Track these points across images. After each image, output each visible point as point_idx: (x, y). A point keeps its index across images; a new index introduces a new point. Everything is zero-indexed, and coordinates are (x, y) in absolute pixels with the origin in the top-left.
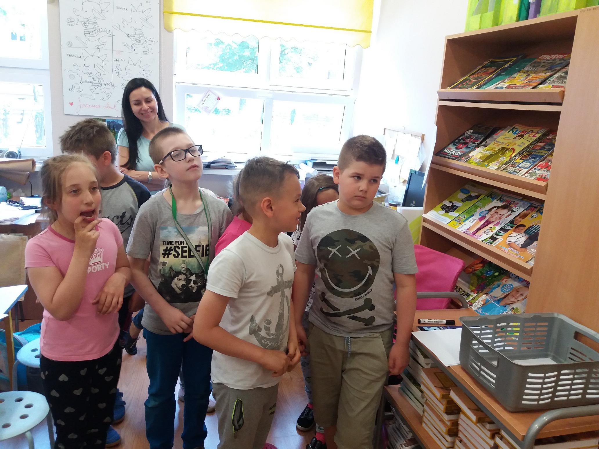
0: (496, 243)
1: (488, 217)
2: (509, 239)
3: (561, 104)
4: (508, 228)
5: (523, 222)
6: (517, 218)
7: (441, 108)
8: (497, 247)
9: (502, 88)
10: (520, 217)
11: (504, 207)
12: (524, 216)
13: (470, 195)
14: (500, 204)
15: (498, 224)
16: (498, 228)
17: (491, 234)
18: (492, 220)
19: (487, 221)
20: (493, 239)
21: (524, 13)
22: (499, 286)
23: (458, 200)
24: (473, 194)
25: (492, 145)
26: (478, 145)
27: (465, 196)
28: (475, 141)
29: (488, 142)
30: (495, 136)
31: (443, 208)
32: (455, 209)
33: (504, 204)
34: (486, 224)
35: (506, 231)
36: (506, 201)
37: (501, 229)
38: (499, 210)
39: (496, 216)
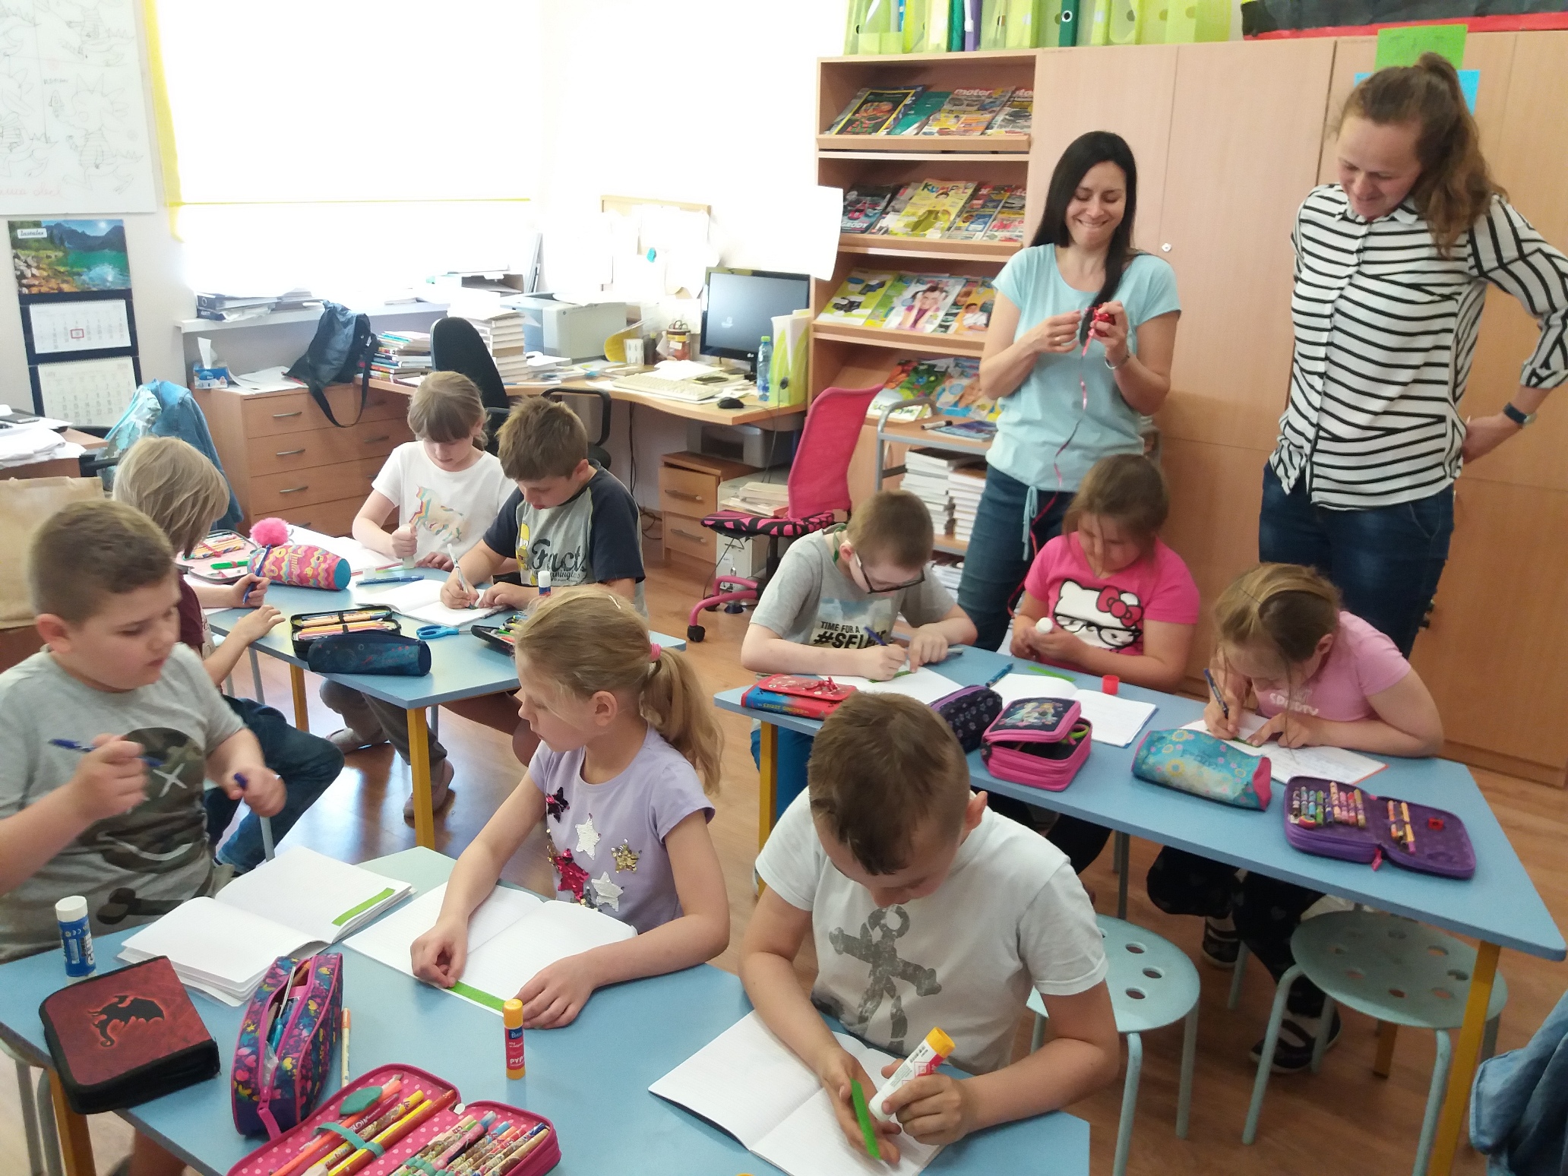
0: (951, 331)
1: (917, 304)
2: (965, 323)
3: (1027, 153)
4: (955, 311)
5: (970, 300)
7: (822, 161)
8: (956, 332)
9: (931, 134)
11: (933, 289)
12: (968, 294)
13: (868, 286)
14: (925, 287)
15: (937, 310)
16: (941, 315)
19: (920, 310)
20: (945, 327)
21: (956, 41)
23: (853, 293)
24: (874, 282)
25: (909, 209)
26: (885, 212)
27: (860, 287)
28: (874, 206)
29: (897, 207)
30: (902, 198)
31: (837, 308)
32: (858, 305)
33: (928, 286)
34: (922, 313)
35: (955, 315)
36: (929, 282)
37: (947, 314)
38: (927, 294)
39: (929, 302)
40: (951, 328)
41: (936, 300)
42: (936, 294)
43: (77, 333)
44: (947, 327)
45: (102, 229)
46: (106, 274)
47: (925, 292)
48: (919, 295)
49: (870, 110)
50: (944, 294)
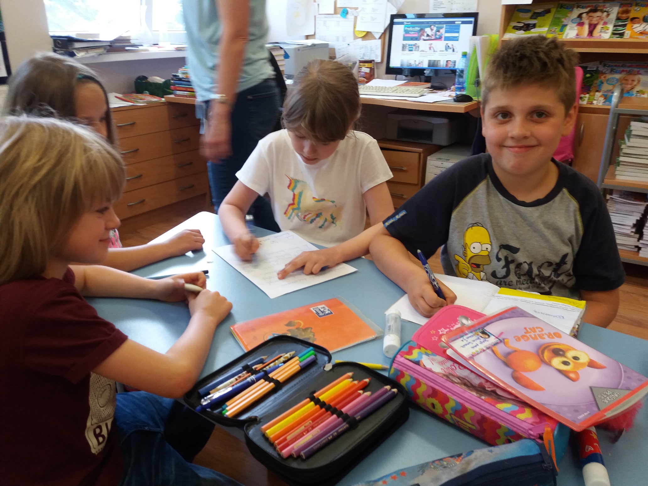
2: (636, 30)
6: (621, 14)
10: (623, 13)
11: (595, 10)
12: (627, 12)
13: (535, 13)
14: (587, 10)
15: (605, 23)
16: (611, 27)
18: (595, 22)
19: (590, 25)
20: (618, 34)
22: (603, 83)
23: (525, 19)
24: (540, 11)
27: (529, 15)
31: (517, 29)
32: (534, 26)
33: (589, 9)
34: (592, 28)
35: (625, 26)
36: (589, 6)
37: (615, 26)
38: (591, 14)
39: (595, 19)
40: (625, 34)
41: (600, 18)
42: (599, 14)
44: (622, 35)
47: (587, 13)
48: (584, 15)
50: (605, 14)
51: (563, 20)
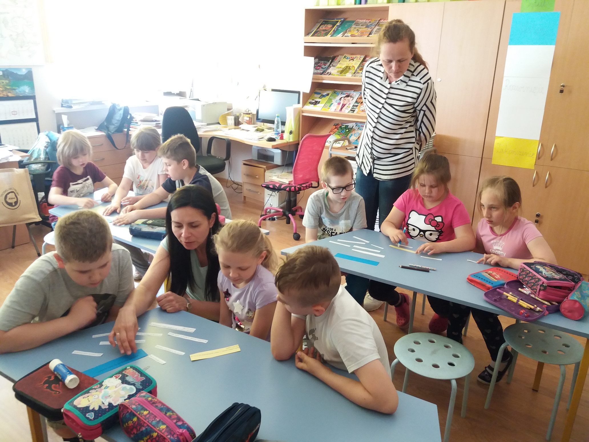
0: (355, 112)
1: (342, 102)
2: (361, 109)
4: (356, 104)
6: (358, 99)
7: (305, 47)
8: (357, 113)
9: (348, 36)
10: (359, 99)
13: (322, 95)
14: (344, 96)
15: (350, 104)
17: (350, 109)
18: (345, 103)
19: (343, 104)
21: (358, 1)
22: (352, 135)
23: (316, 98)
24: (324, 94)
25: (338, 66)
26: (329, 66)
27: (319, 96)
28: (325, 65)
29: (334, 65)
30: (336, 61)
31: (311, 104)
32: (319, 102)
33: (346, 95)
34: (344, 105)
35: (357, 106)
36: (347, 93)
37: (353, 106)
38: (346, 98)
39: (346, 101)
40: (355, 111)
41: (349, 100)
43: (14, 113)
45: (24, 72)
46: (25, 89)
47: (344, 97)
48: (342, 99)
49: (323, 27)
50: (352, 98)
51: (333, 100)
